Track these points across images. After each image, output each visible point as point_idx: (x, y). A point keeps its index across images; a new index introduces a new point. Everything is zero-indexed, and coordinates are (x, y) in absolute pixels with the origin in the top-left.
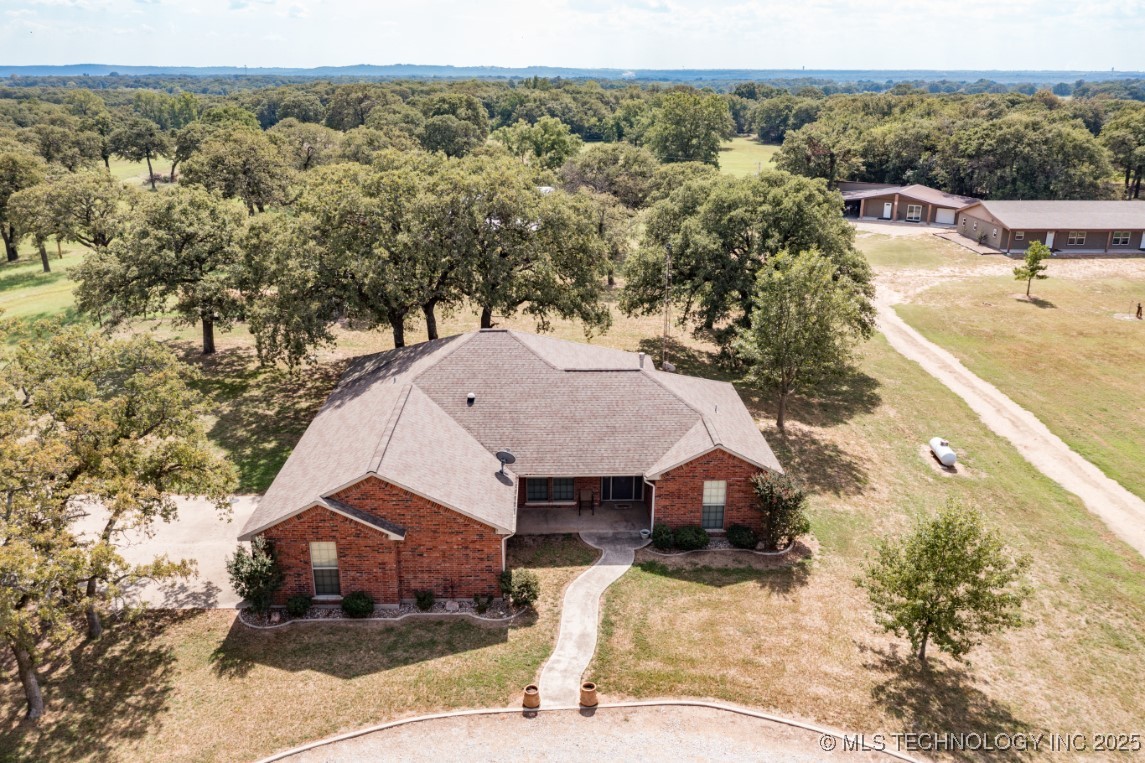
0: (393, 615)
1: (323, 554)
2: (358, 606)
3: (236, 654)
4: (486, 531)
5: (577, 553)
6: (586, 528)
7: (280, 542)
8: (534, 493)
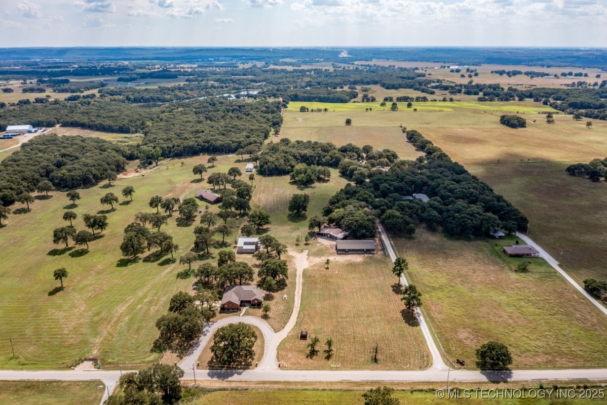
0: (231, 310)
1: (226, 306)
2: (228, 310)
3: (220, 312)
4: (237, 305)
5: (245, 306)
6: (246, 304)
7: (223, 305)
8: (242, 302)
